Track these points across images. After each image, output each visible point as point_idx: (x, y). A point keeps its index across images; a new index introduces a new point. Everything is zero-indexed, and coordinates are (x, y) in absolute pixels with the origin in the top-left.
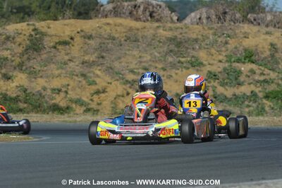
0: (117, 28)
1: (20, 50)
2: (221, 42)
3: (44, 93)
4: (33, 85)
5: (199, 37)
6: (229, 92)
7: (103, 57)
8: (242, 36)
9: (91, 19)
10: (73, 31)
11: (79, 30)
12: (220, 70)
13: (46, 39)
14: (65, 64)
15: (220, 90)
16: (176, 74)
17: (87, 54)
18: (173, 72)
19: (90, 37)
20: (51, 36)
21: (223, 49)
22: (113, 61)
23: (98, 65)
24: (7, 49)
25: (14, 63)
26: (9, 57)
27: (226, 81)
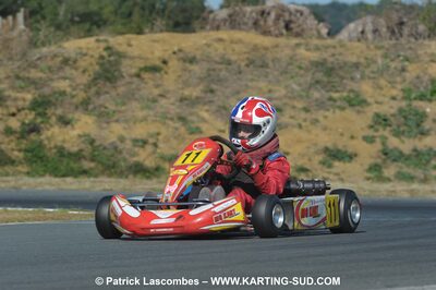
0: (234, 46)
1: (84, 79)
2: (395, 68)
3: (121, 146)
4: (105, 133)
5: (362, 60)
6: (406, 145)
7: (212, 91)
8: (428, 59)
9: (194, 31)
10: (166, 51)
11: (176, 49)
12: (393, 111)
13: (126, 62)
14: (155, 101)
15: (393, 142)
16: (326, 117)
17: (189, 86)
18: (320, 115)
19: (192, 60)
20: (132, 58)
21: (398, 79)
22: (228, 97)
23: (205, 104)
24: (65, 78)
25: (75, 100)
26: (68, 90)
27: (402, 129)
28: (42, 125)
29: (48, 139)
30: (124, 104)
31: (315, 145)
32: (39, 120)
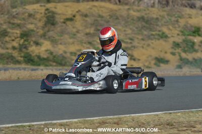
1: (40, 24)
2: (174, 21)
3: (65, 55)
5: (158, 16)
6: (190, 56)
8: (187, 17)
10: (73, 11)
11: (77, 10)
12: (180, 41)
13: (57, 16)
14: (75, 35)
15: (184, 55)
16: (152, 43)
17: (87, 28)
18: (150, 42)
19: (86, 16)
20: (59, 14)
21: (177, 26)
24: (32, 24)
25: (39, 34)
26: (35, 29)
27: (186, 49)
28: (28, 45)
29: (32, 51)
30: (62, 36)
31: (151, 56)
32: (26, 43)
